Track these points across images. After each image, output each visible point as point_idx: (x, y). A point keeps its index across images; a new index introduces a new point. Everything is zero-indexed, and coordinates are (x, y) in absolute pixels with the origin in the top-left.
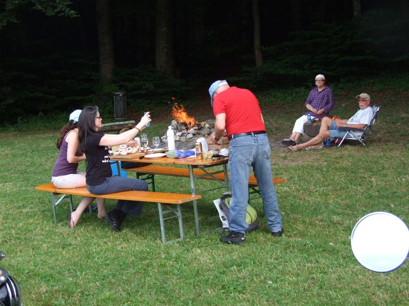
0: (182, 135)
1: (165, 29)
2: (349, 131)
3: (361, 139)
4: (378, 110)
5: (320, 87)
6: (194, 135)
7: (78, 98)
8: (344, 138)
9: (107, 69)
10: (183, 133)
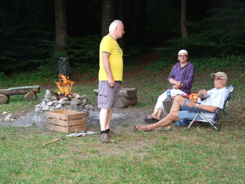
0: (52, 105)
1: (109, 6)
2: (200, 112)
3: (212, 122)
4: (231, 91)
5: (183, 63)
6: (63, 105)
7: (35, 61)
8: (194, 120)
9: (61, 38)
10: (53, 103)
